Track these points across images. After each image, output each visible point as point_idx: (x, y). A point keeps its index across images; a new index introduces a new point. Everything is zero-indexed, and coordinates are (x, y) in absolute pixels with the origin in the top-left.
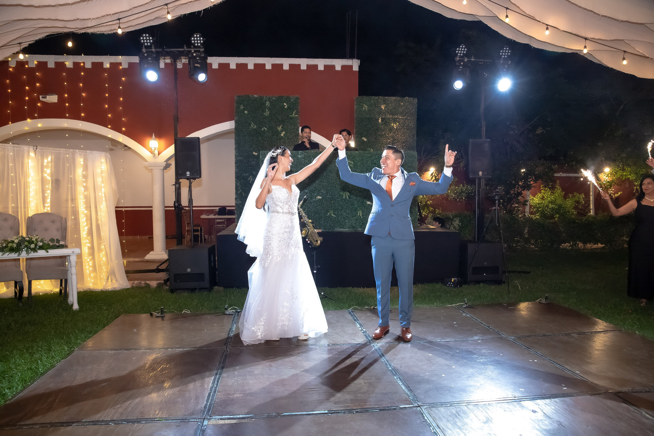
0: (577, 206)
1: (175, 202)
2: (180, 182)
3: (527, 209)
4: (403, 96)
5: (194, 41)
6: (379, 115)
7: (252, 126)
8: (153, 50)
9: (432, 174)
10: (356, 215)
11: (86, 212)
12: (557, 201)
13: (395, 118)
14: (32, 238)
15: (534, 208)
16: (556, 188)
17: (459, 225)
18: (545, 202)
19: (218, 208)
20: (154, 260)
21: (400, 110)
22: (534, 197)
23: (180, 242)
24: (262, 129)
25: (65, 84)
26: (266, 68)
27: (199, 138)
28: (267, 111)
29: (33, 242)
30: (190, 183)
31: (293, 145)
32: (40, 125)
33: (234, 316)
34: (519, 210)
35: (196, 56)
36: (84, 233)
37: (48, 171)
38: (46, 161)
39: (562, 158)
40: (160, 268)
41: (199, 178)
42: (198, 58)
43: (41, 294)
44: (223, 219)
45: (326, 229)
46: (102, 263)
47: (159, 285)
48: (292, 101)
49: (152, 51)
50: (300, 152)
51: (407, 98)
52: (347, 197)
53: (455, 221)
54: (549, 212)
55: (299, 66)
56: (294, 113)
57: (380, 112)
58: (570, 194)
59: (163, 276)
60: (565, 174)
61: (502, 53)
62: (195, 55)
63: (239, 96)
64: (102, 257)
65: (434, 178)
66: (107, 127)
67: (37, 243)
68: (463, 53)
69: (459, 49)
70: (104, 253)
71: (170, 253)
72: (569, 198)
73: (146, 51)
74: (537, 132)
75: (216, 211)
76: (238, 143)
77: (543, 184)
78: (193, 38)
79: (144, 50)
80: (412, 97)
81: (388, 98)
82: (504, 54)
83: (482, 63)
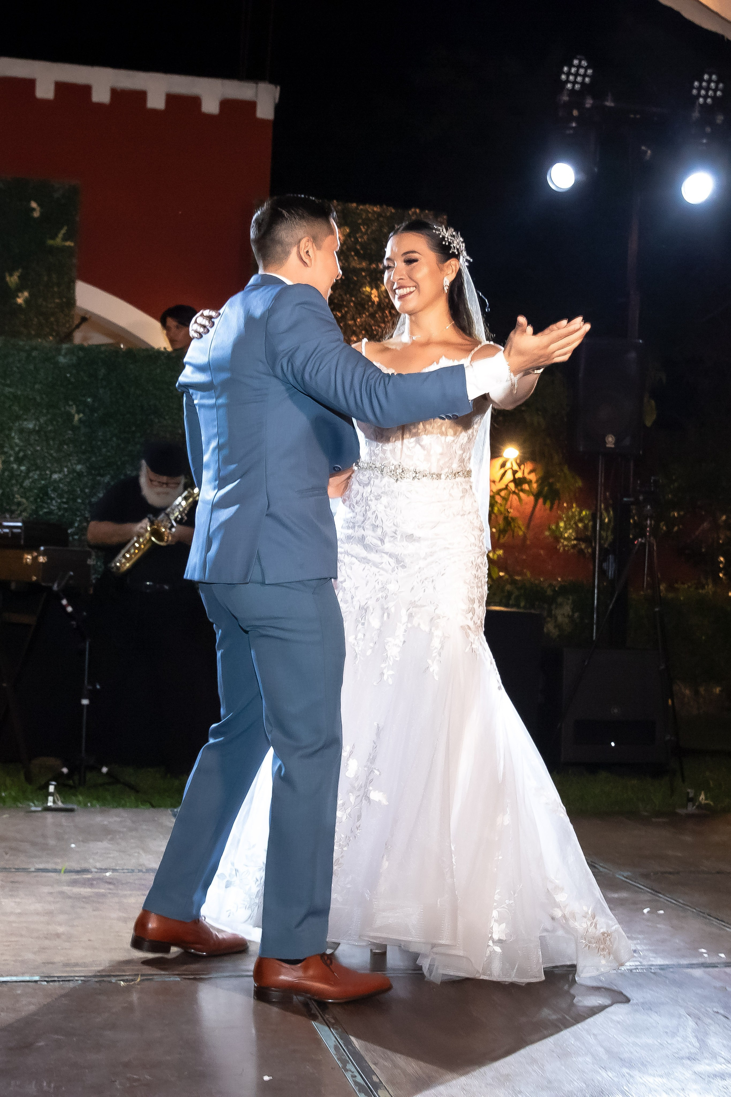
9: (503, 465)
17: (571, 617)
31: (52, 335)
51: (415, 213)
55: (86, 90)
56: (60, 235)
61: (700, 88)
65: (509, 476)
68: (583, 83)
69: (570, 69)
80: (429, 210)
81: (357, 208)
82: (703, 92)
83: (638, 116)
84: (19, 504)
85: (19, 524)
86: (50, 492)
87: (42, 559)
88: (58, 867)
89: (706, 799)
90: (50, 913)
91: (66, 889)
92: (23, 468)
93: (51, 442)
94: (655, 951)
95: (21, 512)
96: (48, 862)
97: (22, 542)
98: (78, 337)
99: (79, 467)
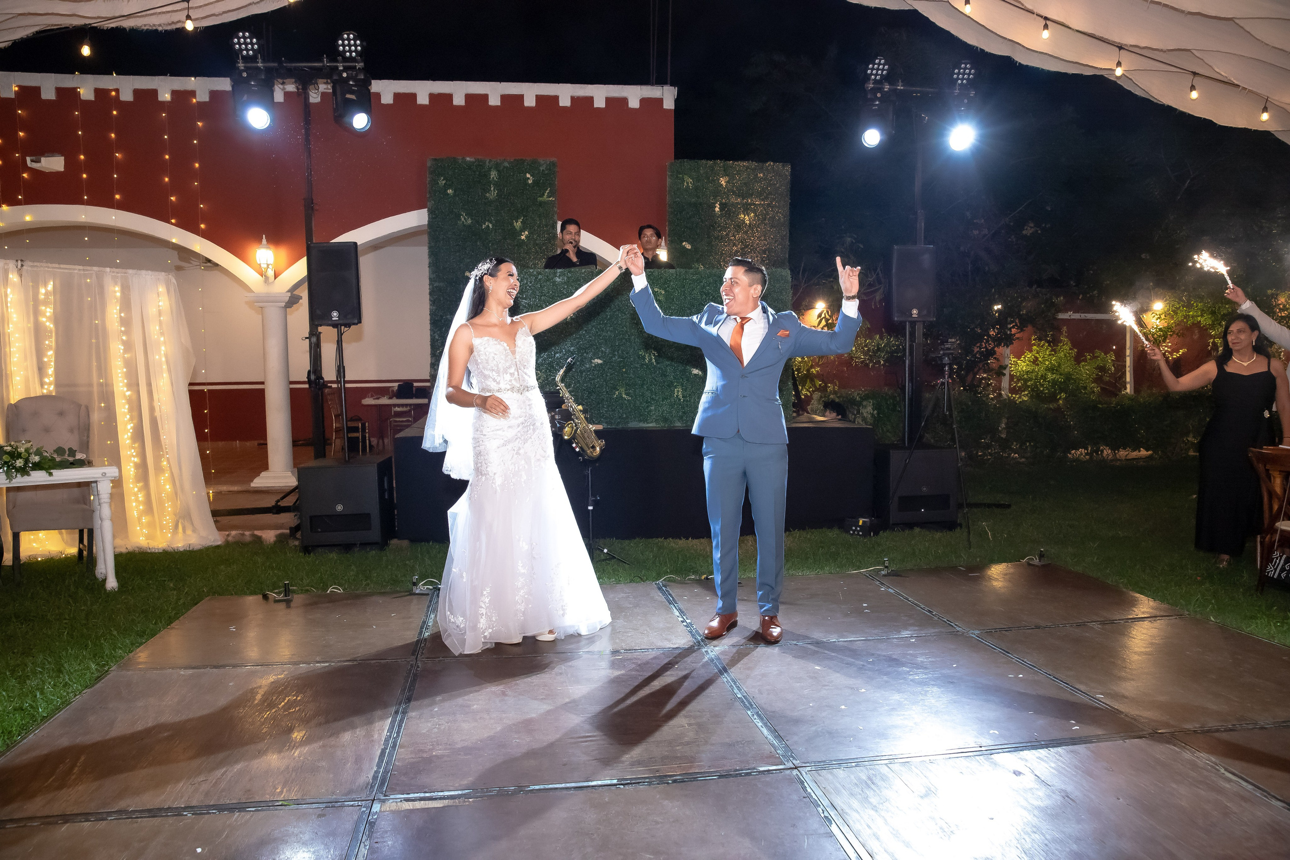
0: (1101, 376)
1: (309, 372)
2: (320, 333)
3: (1005, 382)
4: (762, 160)
5: (344, 47)
6: (715, 197)
7: (463, 219)
8: (260, 65)
9: (820, 315)
10: (671, 396)
11: (128, 393)
12: (1063, 367)
13: (747, 204)
14: (17, 447)
15: (1018, 380)
16: (1061, 341)
17: (872, 415)
18: (1040, 369)
19: (396, 384)
20: (269, 489)
21: (757, 187)
22: (1019, 358)
23: (321, 453)
24: (484, 226)
25: (80, 133)
26: (490, 103)
27: (355, 244)
28: (492, 189)
29: (19, 456)
30: (340, 335)
31: (544, 258)
32: (28, 218)
33: (432, 598)
34: (989, 385)
35: (348, 78)
36: (126, 436)
37: (49, 311)
38: (42, 291)
39: (1072, 283)
40: (282, 504)
41: (357, 324)
42: (353, 81)
43: (39, 559)
44: (406, 405)
45: (611, 424)
46: (164, 496)
47: (281, 539)
48: (541, 169)
49: (258, 68)
50: (559, 270)
51: (770, 164)
52: (654, 360)
53: (865, 407)
54: (1047, 389)
55: (556, 98)
56: (546, 194)
57: (717, 192)
58: (1087, 354)
59: (289, 519)
60: (1077, 314)
61: (958, 74)
62: (345, 75)
63: (435, 160)
64: (164, 484)
65: (823, 323)
66: (168, 221)
67: (29, 456)
68: (882, 75)
69: (873, 66)
70: (167, 475)
71: (302, 474)
72: (1085, 360)
73: (245, 67)
74: (1024, 232)
75: (393, 391)
76: (434, 254)
77: (1035, 334)
78: (340, 42)
79: (241, 65)
80: (780, 162)
81: (733, 164)
82: (960, 76)
83: (919, 95)
99: (572, 348)
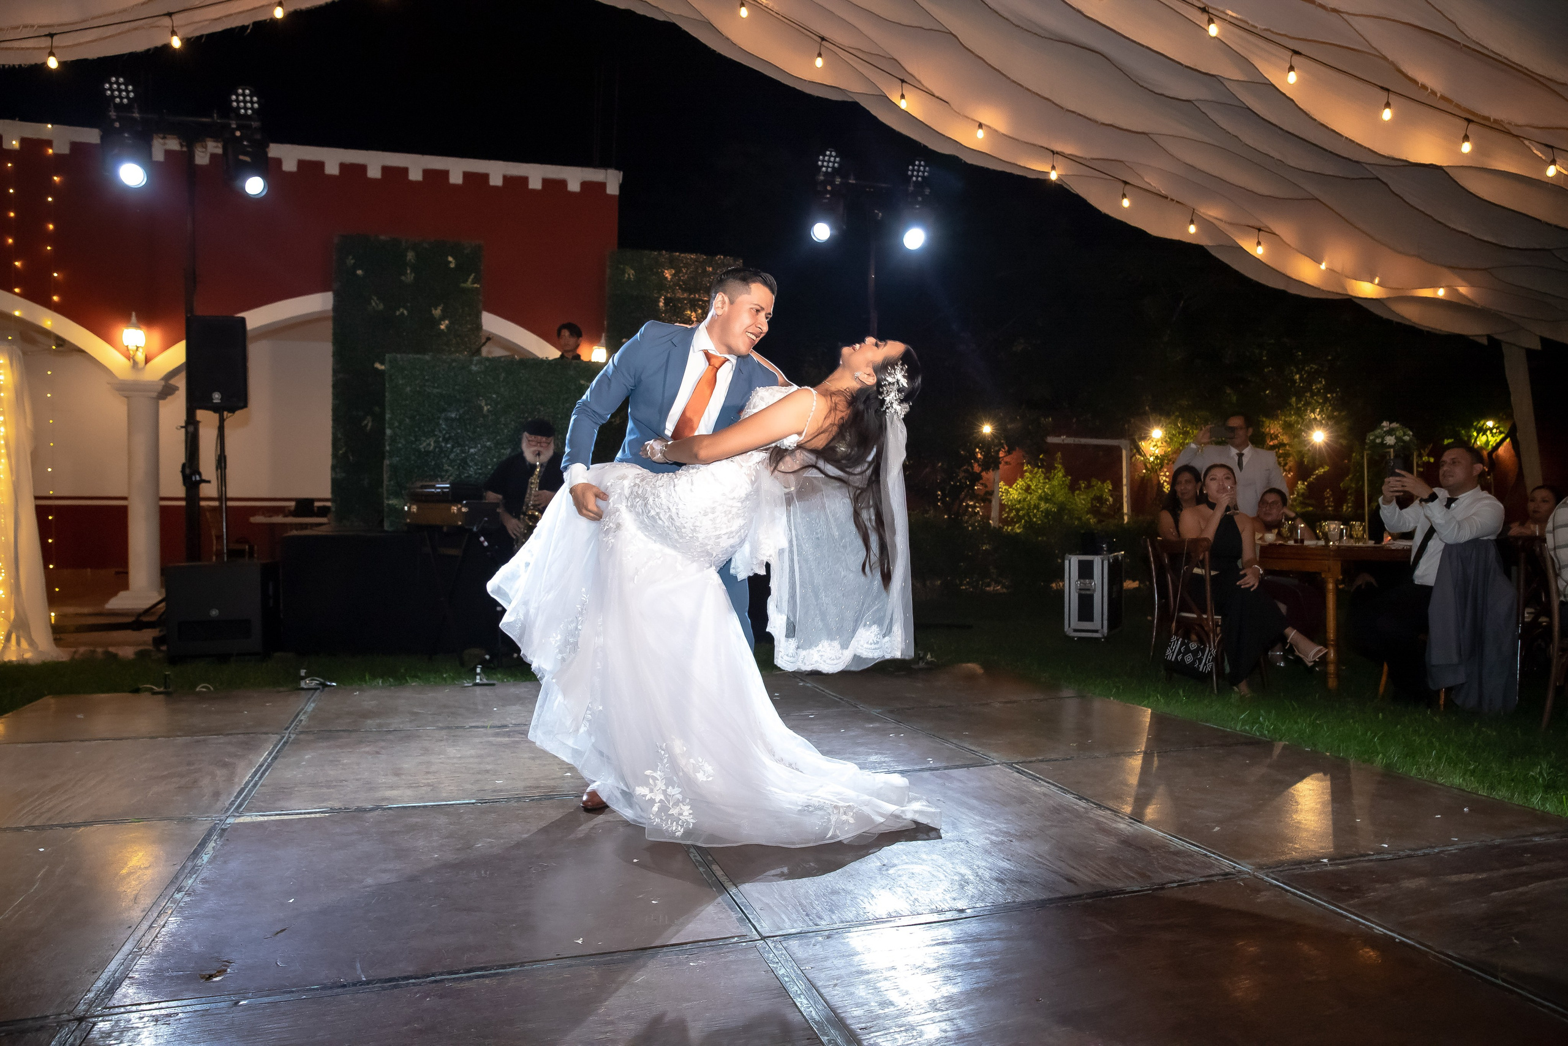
0: (1098, 507)
1: (184, 466)
2: (198, 419)
3: (994, 514)
4: (711, 252)
5: (238, 103)
6: (659, 291)
7: (374, 304)
8: (136, 115)
12: (1057, 496)
13: (694, 300)
15: (1011, 510)
16: (1055, 468)
18: (1033, 499)
19: (293, 503)
20: (129, 611)
22: (1011, 487)
24: (398, 313)
26: (410, 179)
27: (244, 319)
28: (409, 271)
30: (222, 421)
31: (467, 351)
34: (975, 513)
35: (241, 139)
39: (1063, 403)
40: (143, 619)
41: (242, 408)
42: (247, 142)
47: (141, 654)
49: (134, 119)
51: (720, 258)
54: (1041, 520)
55: (485, 177)
56: (470, 280)
57: (662, 285)
58: (1081, 482)
59: (150, 635)
60: (1070, 439)
61: (913, 170)
62: (238, 134)
63: (344, 236)
66: (11, 291)
68: (833, 167)
69: (824, 158)
72: (1079, 489)
73: (117, 116)
74: (1014, 349)
75: (289, 510)
76: (338, 340)
77: (1028, 458)
78: (234, 97)
79: (113, 114)
80: (730, 256)
81: (679, 256)
82: (915, 173)
83: (872, 190)
84: (447, 471)
85: (448, 486)
86: (469, 462)
87: (464, 510)
88: (485, 725)
89: (932, 657)
90: (480, 756)
91: (491, 739)
92: (449, 446)
93: (468, 427)
94: (897, 761)
95: (449, 476)
96: (477, 721)
97: (450, 498)
98: (485, 351)
99: (488, 443)
